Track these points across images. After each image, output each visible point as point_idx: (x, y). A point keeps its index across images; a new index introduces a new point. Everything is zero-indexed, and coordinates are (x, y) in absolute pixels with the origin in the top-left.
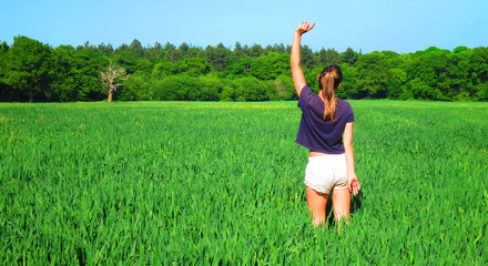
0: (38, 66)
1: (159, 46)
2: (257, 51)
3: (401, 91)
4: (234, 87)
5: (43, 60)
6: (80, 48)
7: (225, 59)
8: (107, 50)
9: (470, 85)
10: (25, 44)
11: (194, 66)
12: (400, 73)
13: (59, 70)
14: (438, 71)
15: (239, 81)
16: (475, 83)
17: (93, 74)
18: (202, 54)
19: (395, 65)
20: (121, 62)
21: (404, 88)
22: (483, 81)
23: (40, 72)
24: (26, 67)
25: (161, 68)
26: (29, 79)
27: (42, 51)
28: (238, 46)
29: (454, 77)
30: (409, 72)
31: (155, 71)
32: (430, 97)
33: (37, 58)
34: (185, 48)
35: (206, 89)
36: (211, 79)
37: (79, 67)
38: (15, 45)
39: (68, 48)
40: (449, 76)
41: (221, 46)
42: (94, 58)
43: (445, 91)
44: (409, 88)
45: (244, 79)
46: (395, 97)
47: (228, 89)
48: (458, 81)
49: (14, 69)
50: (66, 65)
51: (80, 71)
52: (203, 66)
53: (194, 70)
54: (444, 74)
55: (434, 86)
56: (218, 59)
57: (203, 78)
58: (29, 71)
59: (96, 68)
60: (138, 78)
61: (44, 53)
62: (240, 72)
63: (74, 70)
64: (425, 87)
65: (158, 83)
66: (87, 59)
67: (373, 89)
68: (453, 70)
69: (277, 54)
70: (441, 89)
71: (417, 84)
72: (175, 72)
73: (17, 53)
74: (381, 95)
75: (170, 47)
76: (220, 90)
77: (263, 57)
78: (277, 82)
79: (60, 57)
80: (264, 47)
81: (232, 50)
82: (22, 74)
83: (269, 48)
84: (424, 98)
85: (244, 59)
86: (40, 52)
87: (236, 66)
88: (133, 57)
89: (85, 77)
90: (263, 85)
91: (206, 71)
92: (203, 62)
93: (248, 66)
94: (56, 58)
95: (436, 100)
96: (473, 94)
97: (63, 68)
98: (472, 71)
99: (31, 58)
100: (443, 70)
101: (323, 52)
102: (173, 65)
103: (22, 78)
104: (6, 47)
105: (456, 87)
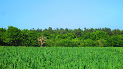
0: (16, 36)
1: (58, 29)
2: (92, 30)
4: (84, 43)
5: (18, 34)
6: (31, 30)
7: (81, 33)
8: (40, 31)
10: (12, 29)
11: (70, 36)
13: (24, 38)
15: (86, 41)
17: (35, 39)
18: (73, 32)
20: (45, 35)
23: (17, 39)
24: (12, 36)
25: (59, 37)
26: (13, 41)
27: (18, 31)
28: (85, 29)
31: (57, 38)
33: (16, 34)
34: (67, 30)
35: (74, 44)
36: (76, 40)
37: (30, 37)
38: (8, 29)
39: (27, 30)
41: (79, 29)
45: (88, 40)
47: (82, 44)
49: (8, 38)
50: (26, 36)
51: (31, 38)
52: (73, 36)
53: (70, 37)
56: (78, 33)
57: (73, 40)
58: (13, 38)
59: (36, 37)
60: (51, 40)
61: (18, 32)
62: (86, 38)
63: (29, 38)
65: (58, 42)
66: (33, 34)
69: (99, 31)
72: (64, 38)
73: (9, 32)
75: (61, 29)
76: (79, 44)
77: (94, 32)
78: (99, 41)
79: (24, 33)
80: (94, 29)
81: (83, 30)
82: (11, 39)
83: (96, 29)
85: (87, 33)
86: (17, 31)
87: (85, 36)
88: (49, 33)
89: (32, 40)
90: (94, 42)
91: (74, 37)
92: (73, 35)
93: (89, 36)
94: (22, 33)
97: (25, 37)
99: (14, 34)
101: (115, 30)
102: (63, 36)
103: (11, 40)
104: (5, 30)
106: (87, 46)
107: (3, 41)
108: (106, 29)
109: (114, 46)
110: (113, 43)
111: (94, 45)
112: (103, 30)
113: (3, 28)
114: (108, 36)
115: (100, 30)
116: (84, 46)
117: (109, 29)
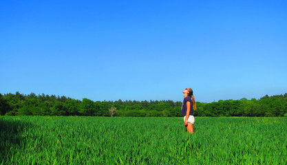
0: (90, 107)
1: (127, 101)
2: (157, 102)
3: (202, 114)
4: (150, 113)
5: (91, 105)
6: (103, 102)
7: (147, 105)
8: (111, 103)
9: (223, 112)
10: (86, 101)
12: (201, 108)
13: (96, 109)
14: (213, 108)
15: (151, 111)
16: (225, 111)
17: (107, 110)
19: (200, 106)
20: (115, 106)
22: (227, 111)
23: (90, 109)
24: (86, 107)
25: (128, 108)
26: (87, 111)
27: (91, 102)
28: (151, 101)
30: (204, 108)
31: (126, 108)
32: (211, 116)
34: (135, 101)
36: (143, 111)
38: (83, 101)
39: (99, 102)
41: (146, 101)
42: (107, 105)
43: (216, 114)
44: (204, 113)
45: (153, 111)
46: (200, 116)
47: (148, 114)
49: (82, 108)
50: (99, 107)
51: (103, 109)
53: (137, 108)
55: (212, 112)
56: (145, 105)
57: (140, 111)
58: (87, 109)
59: (108, 108)
60: (121, 111)
62: (152, 109)
63: (101, 108)
64: (210, 113)
65: (126, 112)
66: (105, 105)
68: (218, 107)
70: (214, 113)
71: (206, 112)
72: (132, 109)
73: (83, 103)
74: (195, 115)
75: (130, 101)
77: (159, 104)
78: (163, 112)
79: (97, 105)
81: (149, 102)
82: (85, 110)
83: (161, 101)
84: (209, 116)
85: (153, 105)
87: (151, 107)
88: (119, 104)
90: (159, 113)
91: (141, 108)
92: (140, 106)
93: (154, 107)
94: (95, 105)
95: (213, 116)
96: (224, 115)
98: (224, 107)
99: (88, 105)
101: (177, 102)
102: (131, 107)
104: (80, 102)
105: (219, 112)
106: (152, 116)
107: (79, 111)
108: (170, 101)
109: (177, 116)
110: (175, 113)
111: (158, 115)
112: (167, 101)
113: (78, 100)
114: (171, 107)
115: (164, 102)
116: (150, 116)
117: (172, 101)
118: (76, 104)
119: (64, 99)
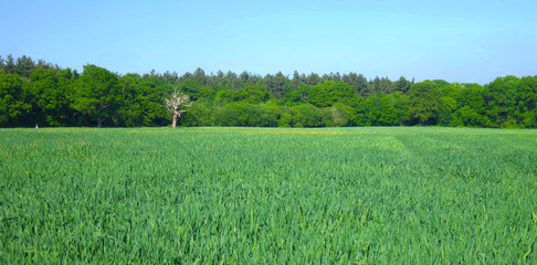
0: (106, 93)
1: (221, 74)
2: (314, 78)
3: (451, 119)
4: (292, 114)
5: (110, 87)
6: (147, 76)
7: (283, 87)
8: (170, 79)
9: (517, 112)
10: (95, 73)
11: (254, 93)
12: (450, 101)
13: (126, 97)
14: (487, 99)
15: (296, 108)
16: (522, 111)
17: (159, 101)
18: (262, 81)
19: (446, 93)
20: (185, 90)
21: (454, 115)
22: (529, 109)
23: (107, 99)
24: (95, 93)
25: (223, 96)
26: (98, 105)
27: (108, 78)
28: (296, 75)
29: (502, 105)
30: (458, 100)
31: (217, 98)
32: (479, 124)
33: (104, 86)
34: (245, 76)
35: (266, 116)
36: (269, 107)
37: (145, 94)
38: (85, 73)
39: (135, 76)
40: (497, 104)
41: (280, 74)
42: (159, 86)
43: (492, 118)
44: (459, 115)
45: (301, 106)
46: (445, 124)
47: (286, 116)
48: (505, 109)
49: (83, 96)
50: (133, 92)
51: (146, 98)
53: (253, 97)
54: (492, 103)
55: (483, 113)
56: (277, 87)
57: (263, 106)
58: (98, 98)
59: (161, 95)
60: (201, 105)
61: (111, 80)
62: (298, 100)
63: (140, 97)
64: (474, 114)
65: (220, 109)
66: (153, 86)
67: (425, 117)
68: (501, 98)
69: (333, 83)
70: (489, 116)
71: (466, 112)
72: (236, 99)
73: (86, 81)
74: (432, 122)
75: (231, 75)
76: (279, 117)
77: (320, 84)
78: (333, 109)
79: (128, 84)
80: (321, 76)
81: (291, 77)
82: (92, 100)
83: (325, 77)
84: (473, 125)
85: (302, 87)
86: (108, 80)
87: (294, 93)
88: (196, 85)
89: (151, 103)
90: (320, 112)
91: (266, 98)
92: (263, 90)
93: (305, 94)
94: (121, 85)
95: (485, 127)
96: (520, 122)
97: (130, 95)
98: (519, 99)
99: (100, 86)
100: (492, 98)
101: (377, 80)
102: (234, 92)
103: (91, 104)
104: (77, 75)
105: (503, 114)
107: (71, 106)
108: (353, 76)
109: (374, 123)
110: (370, 115)
112: (345, 77)
113: (69, 70)
114: (358, 96)
115: (337, 78)
117: (361, 76)
118: (61, 82)
119: (25, 67)
